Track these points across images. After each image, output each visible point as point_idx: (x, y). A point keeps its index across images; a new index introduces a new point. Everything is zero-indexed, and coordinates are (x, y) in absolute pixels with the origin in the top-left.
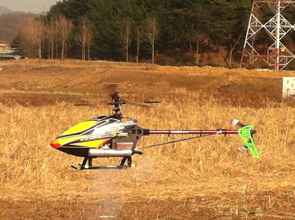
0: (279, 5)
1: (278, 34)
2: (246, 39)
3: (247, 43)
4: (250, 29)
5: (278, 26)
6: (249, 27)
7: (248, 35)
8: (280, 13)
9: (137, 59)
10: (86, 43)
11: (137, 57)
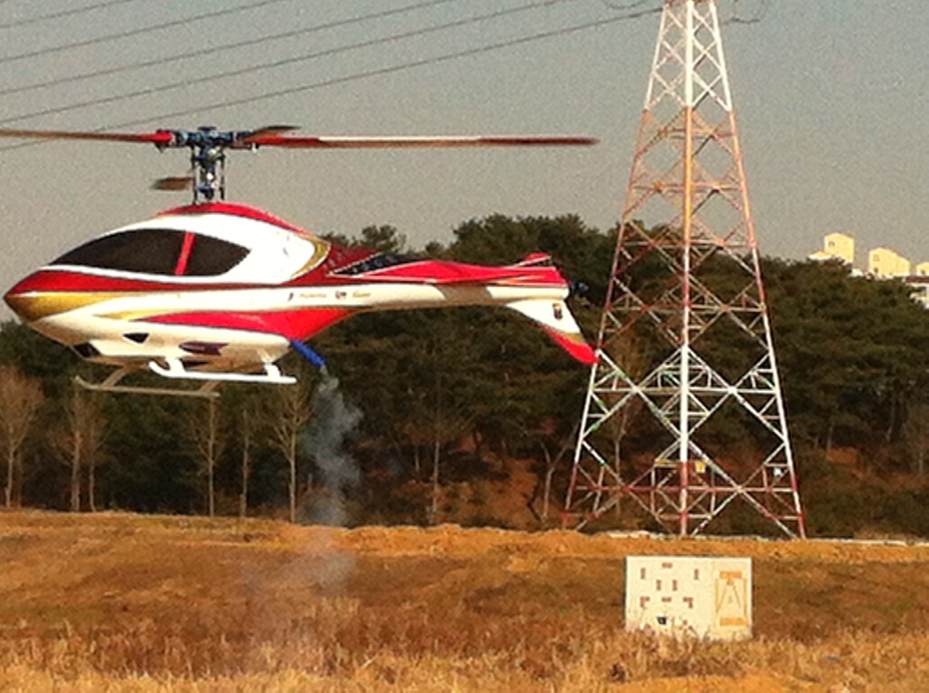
0: (686, 319)
1: (685, 414)
2: (582, 435)
3: (583, 446)
4: (592, 399)
5: (685, 389)
6: (590, 393)
7: (588, 419)
8: (690, 346)
9: (243, 506)
10: (82, 456)
11: (243, 497)
